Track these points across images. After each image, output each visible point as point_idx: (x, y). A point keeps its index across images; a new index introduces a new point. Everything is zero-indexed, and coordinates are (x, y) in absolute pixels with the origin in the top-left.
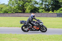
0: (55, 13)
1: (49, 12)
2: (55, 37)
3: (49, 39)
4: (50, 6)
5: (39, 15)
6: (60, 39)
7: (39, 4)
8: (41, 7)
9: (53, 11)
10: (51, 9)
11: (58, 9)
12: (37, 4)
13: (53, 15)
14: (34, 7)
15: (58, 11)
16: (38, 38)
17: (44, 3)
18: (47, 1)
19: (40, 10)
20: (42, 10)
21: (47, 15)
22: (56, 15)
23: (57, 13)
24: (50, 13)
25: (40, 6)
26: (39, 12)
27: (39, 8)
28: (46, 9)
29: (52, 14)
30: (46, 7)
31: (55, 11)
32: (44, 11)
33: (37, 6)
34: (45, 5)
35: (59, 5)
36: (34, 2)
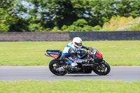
0: (65, 33)
1: (53, 31)
2: (67, 86)
3: (53, 91)
5: (29, 37)
6: (77, 90)
7: (28, 11)
8: (34, 19)
12: (25, 11)
13: (62, 36)
16: (29, 88)
17: (40, 9)
18: (45, 5)
19: (32, 26)
20: (35, 25)
22: (68, 36)
23: (69, 32)
24: (54, 33)
25: (30, 16)
26: (28, 30)
27: (28, 20)
28: (45, 23)
29: (60, 33)
30: (44, 19)
31: (64, 27)
32: (41, 28)
33: (25, 16)
34: (43, 13)
36: (18, 8)
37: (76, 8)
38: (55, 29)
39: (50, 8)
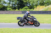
1: (16, 10)
2: (20, 30)
3: (15, 32)
4: (17, 6)
5: (7, 13)
7: (7, 3)
8: (9, 6)
9: (19, 9)
10: (17, 8)
11: (23, 8)
12: (6, 3)
14: (3, 6)
15: (23, 9)
17: (11, 3)
19: (8, 9)
20: (9, 8)
21: (14, 12)
22: (21, 12)
24: (16, 11)
25: (8, 5)
26: (7, 10)
27: (7, 6)
28: (13, 7)
29: (18, 11)
30: (13, 6)
31: (20, 9)
32: (12, 9)
33: (6, 5)
34: (12, 4)
35: (24, 4)
36: (3, 2)
37: (24, 3)
38: (17, 10)
39: (15, 2)
